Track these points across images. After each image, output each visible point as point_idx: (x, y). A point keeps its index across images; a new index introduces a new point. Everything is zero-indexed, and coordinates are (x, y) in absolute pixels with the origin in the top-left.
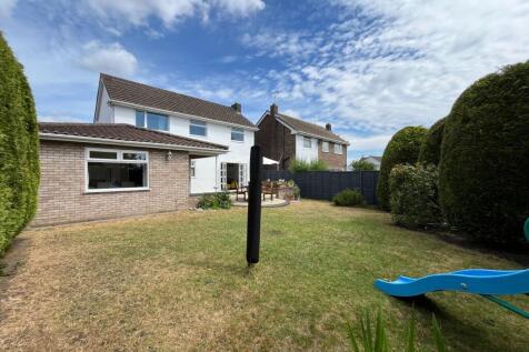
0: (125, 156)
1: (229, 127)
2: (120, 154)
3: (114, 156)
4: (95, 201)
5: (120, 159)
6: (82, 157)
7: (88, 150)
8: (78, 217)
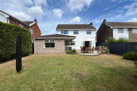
0: (50, 41)
1: (85, 30)
2: (49, 40)
3: (48, 41)
4: (45, 50)
5: (49, 42)
6: (43, 42)
7: (44, 40)
8: (43, 53)
